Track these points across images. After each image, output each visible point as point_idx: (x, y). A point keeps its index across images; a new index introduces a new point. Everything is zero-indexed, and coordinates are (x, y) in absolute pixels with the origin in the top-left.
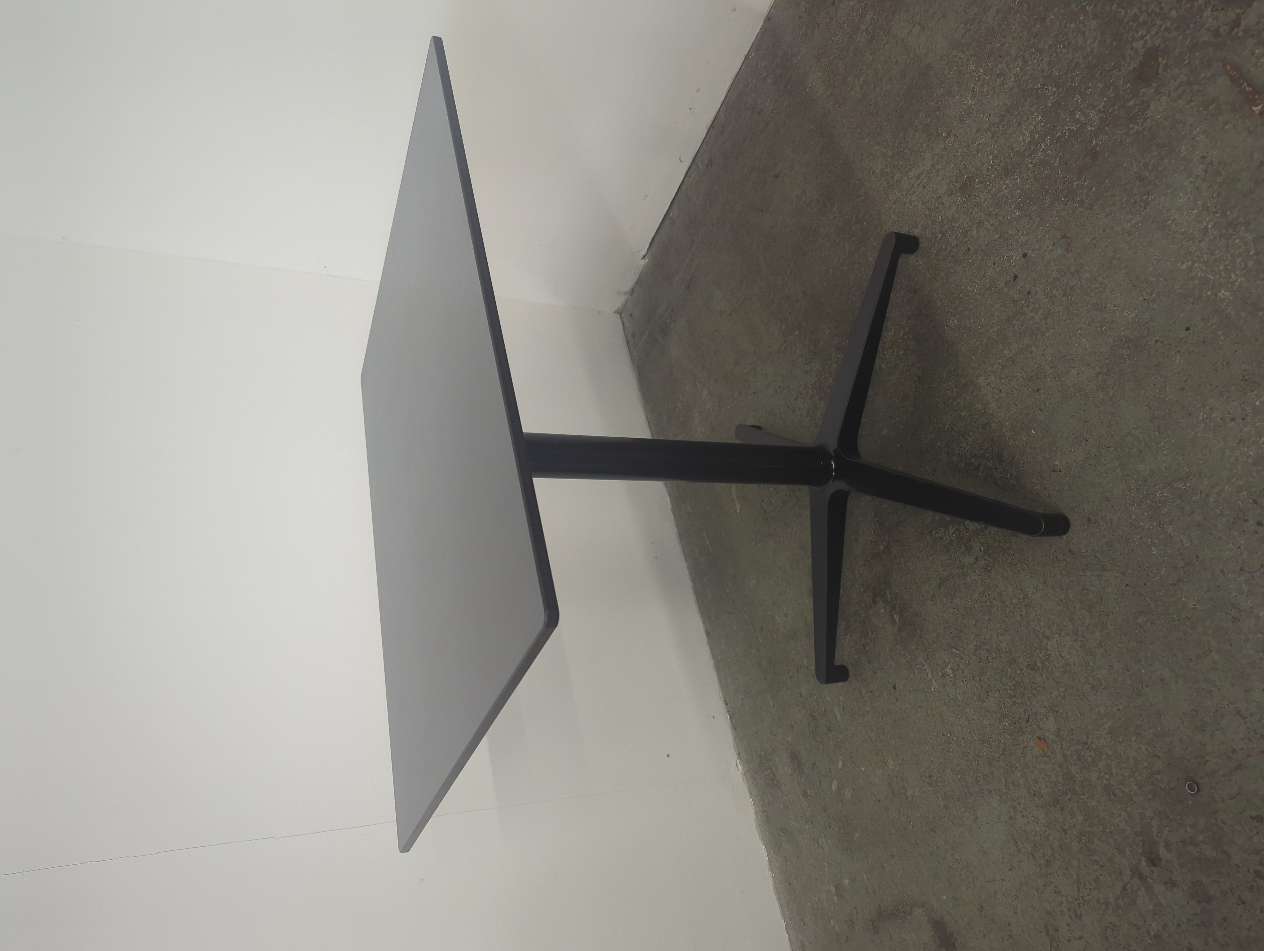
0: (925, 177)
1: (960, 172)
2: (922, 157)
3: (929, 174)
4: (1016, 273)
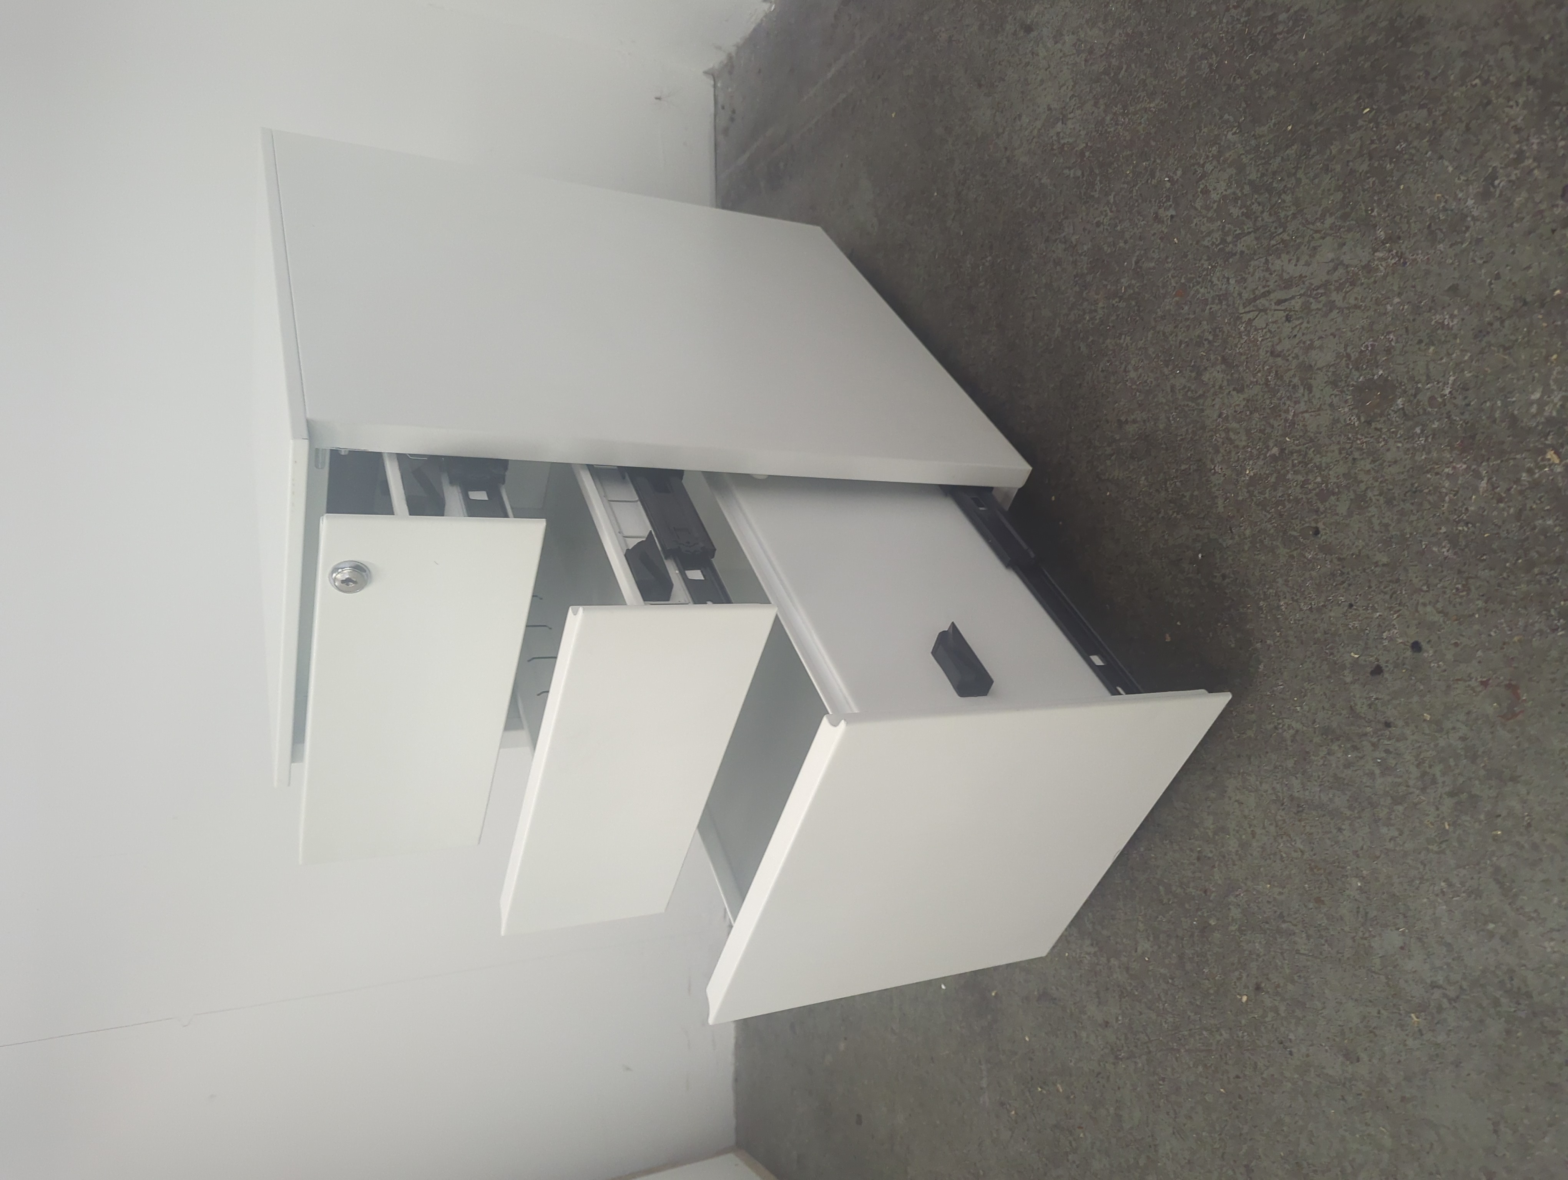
0: (1302, 295)
2: (1313, 244)
3: (1310, 296)
4: (1383, 665)
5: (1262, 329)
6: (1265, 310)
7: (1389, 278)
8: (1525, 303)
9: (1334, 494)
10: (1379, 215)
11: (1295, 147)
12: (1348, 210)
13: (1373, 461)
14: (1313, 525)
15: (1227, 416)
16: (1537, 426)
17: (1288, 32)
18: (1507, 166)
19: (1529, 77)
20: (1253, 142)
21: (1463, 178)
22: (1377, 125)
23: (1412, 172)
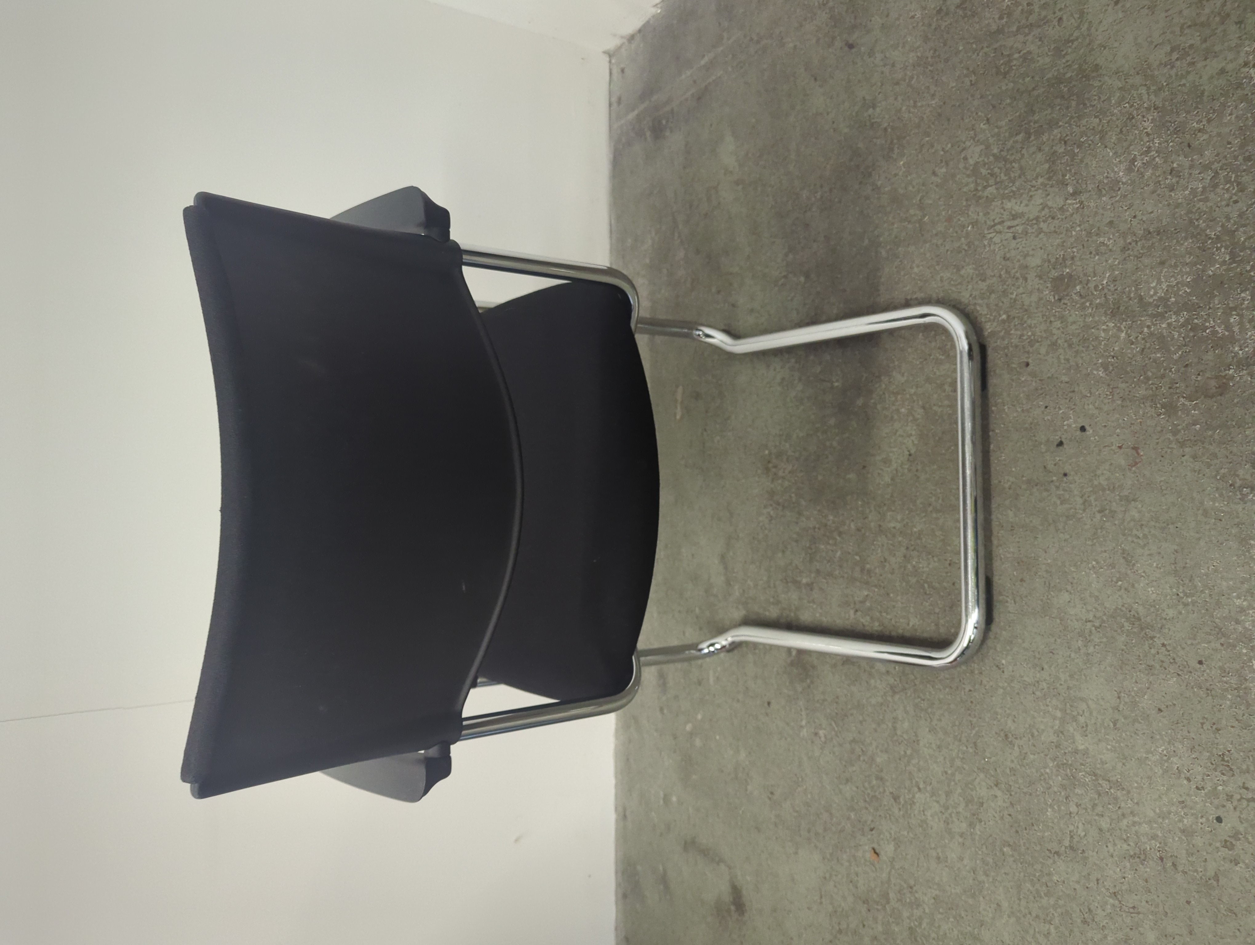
0: (1023, 224)
1: (1064, 259)
2: (1031, 193)
3: (1028, 225)
4: (1063, 440)
5: (998, 244)
6: (1000, 232)
7: (1075, 215)
8: (1150, 233)
9: (1038, 342)
10: (1070, 178)
11: (1021, 135)
12: (1051, 175)
13: (1062, 322)
14: (1026, 360)
15: (975, 296)
16: (1153, 302)
17: (1019, 66)
18: (1141, 155)
19: (1154, 106)
20: (996, 130)
21: (1118, 160)
22: (1070, 125)
23: (1090, 154)
